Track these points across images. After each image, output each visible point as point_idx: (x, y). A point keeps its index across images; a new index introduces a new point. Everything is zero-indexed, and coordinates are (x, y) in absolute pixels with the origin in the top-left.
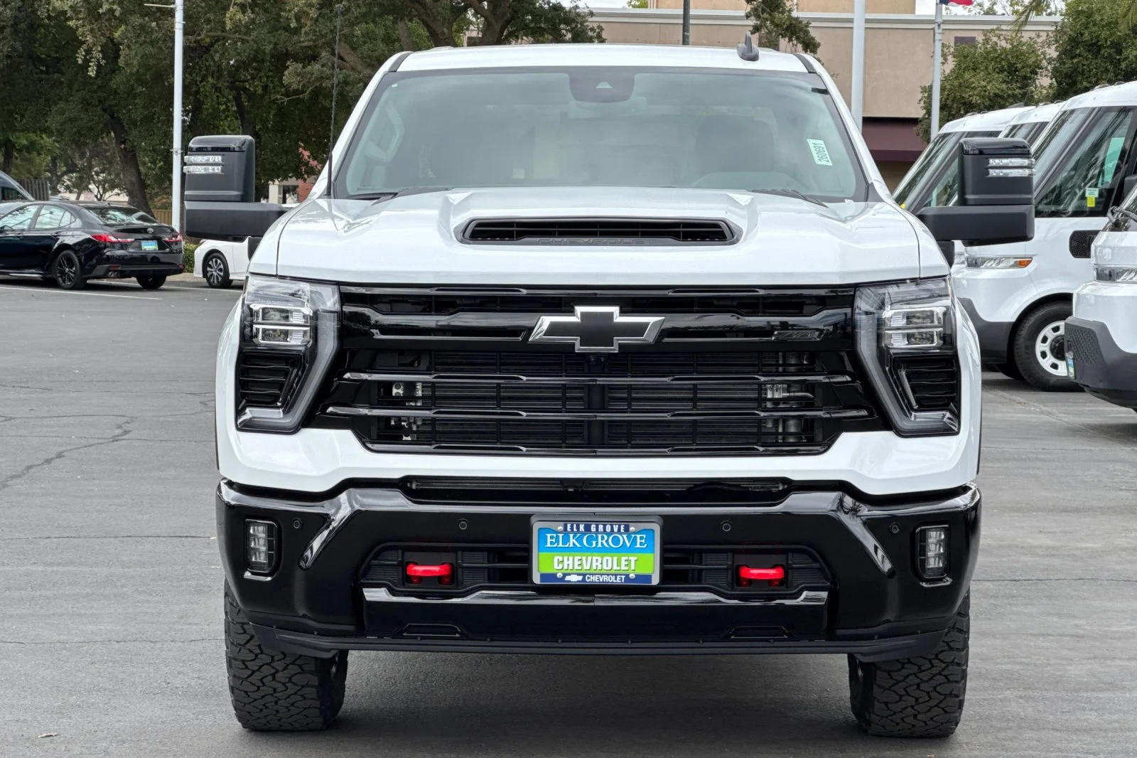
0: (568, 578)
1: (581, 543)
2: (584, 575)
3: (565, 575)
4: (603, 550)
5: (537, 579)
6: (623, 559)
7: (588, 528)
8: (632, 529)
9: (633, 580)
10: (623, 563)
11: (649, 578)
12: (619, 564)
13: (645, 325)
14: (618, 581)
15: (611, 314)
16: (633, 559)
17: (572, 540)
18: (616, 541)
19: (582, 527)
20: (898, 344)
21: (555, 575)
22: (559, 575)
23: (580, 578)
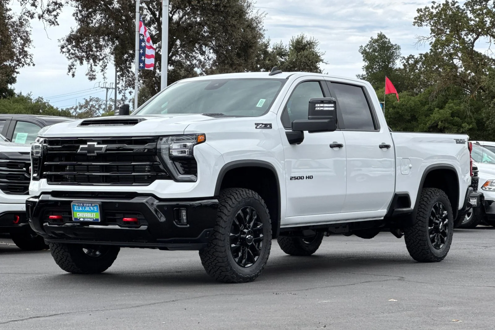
0: (80, 219)
1: (82, 209)
2: (84, 218)
3: (80, 218)
4: (88, 211)
5: (73, 219)
6: (92, 214)
7: (83, 205)
8: (93, 205)
9: (95, 220)
10: (93, 215)
11: (98, 219)
12: (92, 216)
13: (102, 148)
14: (91, 220)
15: (94, 145)
16: (94, 214)
17: (80, 208)
18: (90, 208)
19: (82, 205)
20: (175, 153)
21: (77, 218)
22: (78, 218)
23: (83, 219)
